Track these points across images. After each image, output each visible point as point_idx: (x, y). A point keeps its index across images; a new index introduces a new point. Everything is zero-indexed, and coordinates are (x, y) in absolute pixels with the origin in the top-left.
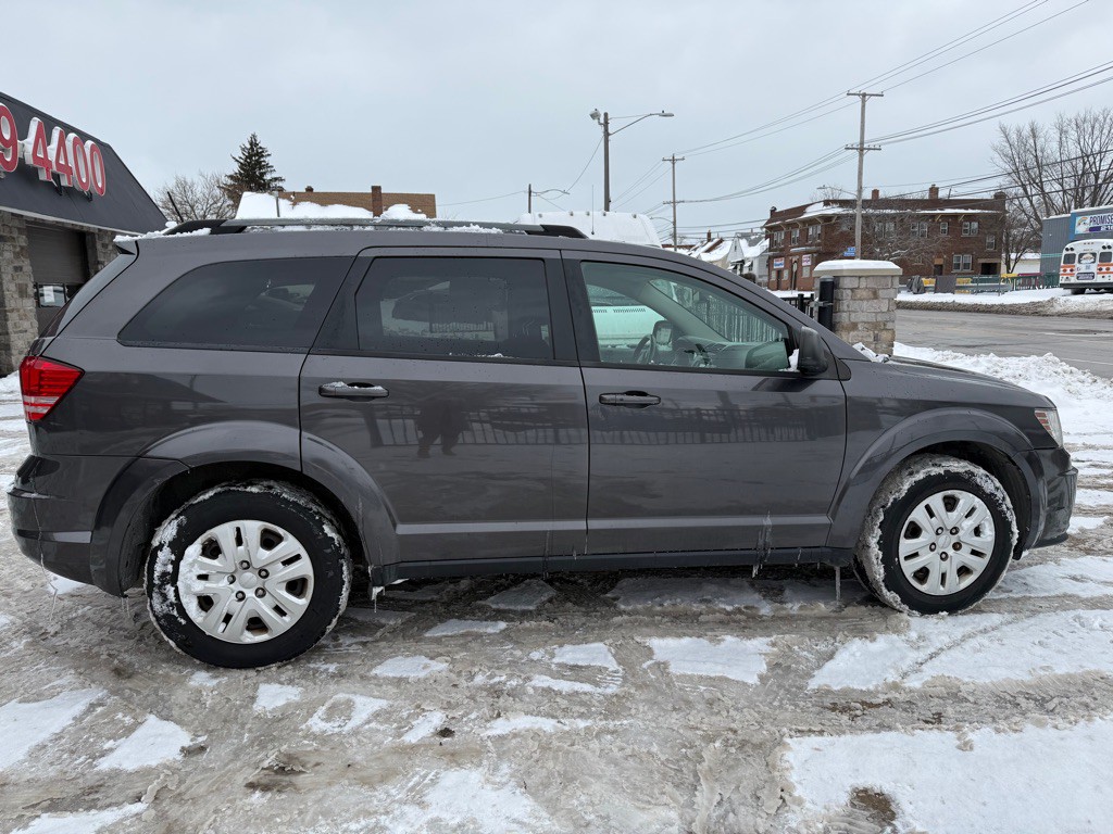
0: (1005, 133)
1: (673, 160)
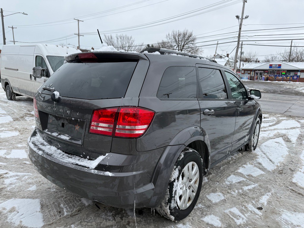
0: (105, 36)
1: (13, 28)
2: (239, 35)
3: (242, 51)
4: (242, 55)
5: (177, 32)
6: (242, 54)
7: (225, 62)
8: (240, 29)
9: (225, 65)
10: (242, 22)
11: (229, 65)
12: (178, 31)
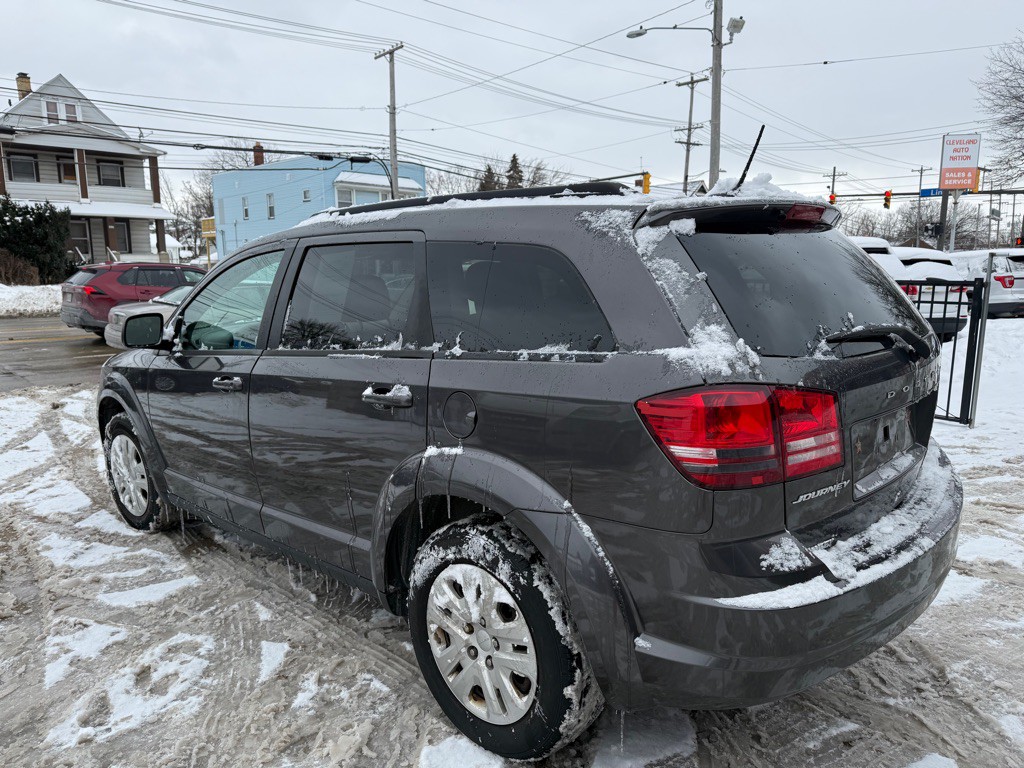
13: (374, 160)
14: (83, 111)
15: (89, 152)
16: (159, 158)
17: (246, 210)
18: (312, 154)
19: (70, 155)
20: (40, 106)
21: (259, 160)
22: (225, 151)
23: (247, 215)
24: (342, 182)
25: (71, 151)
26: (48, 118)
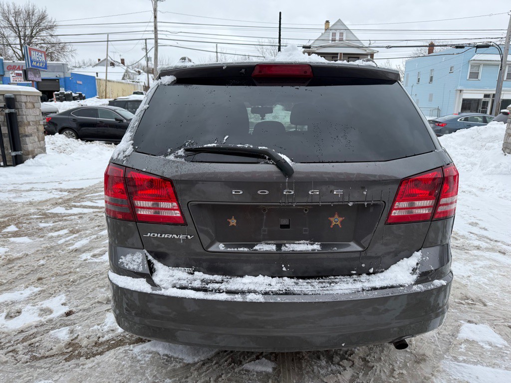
2: (156, 28)
3: (148, 56)
4: (149, 62)
5: (11, 7)
6: (148, 60)
7: (123, 74)
8: (155, 17)
9: (123, 79)
10: (157, 6)
11: (128, 79)
12: (11, 5)
13: (493, 46)
14: (346, 35)
15: (344, 54)
16: (375, 54)
17: (419, 79)
18: (451, 46)
19: (336, 56)
20: (329, 35)
21: (431, 51)
22: (422, 48)
23: (419, 82)
24: (474, 60)
25: (337, 54)
26: (332, 40)
